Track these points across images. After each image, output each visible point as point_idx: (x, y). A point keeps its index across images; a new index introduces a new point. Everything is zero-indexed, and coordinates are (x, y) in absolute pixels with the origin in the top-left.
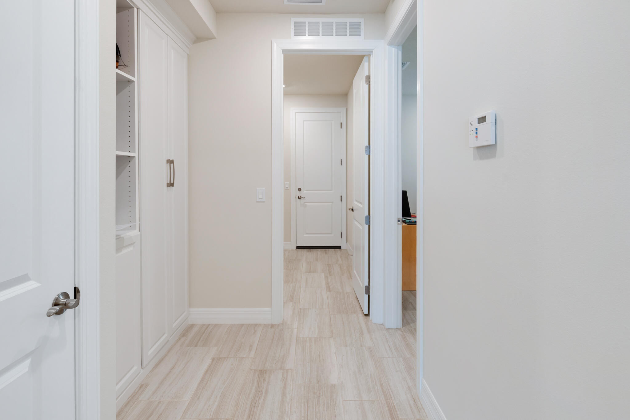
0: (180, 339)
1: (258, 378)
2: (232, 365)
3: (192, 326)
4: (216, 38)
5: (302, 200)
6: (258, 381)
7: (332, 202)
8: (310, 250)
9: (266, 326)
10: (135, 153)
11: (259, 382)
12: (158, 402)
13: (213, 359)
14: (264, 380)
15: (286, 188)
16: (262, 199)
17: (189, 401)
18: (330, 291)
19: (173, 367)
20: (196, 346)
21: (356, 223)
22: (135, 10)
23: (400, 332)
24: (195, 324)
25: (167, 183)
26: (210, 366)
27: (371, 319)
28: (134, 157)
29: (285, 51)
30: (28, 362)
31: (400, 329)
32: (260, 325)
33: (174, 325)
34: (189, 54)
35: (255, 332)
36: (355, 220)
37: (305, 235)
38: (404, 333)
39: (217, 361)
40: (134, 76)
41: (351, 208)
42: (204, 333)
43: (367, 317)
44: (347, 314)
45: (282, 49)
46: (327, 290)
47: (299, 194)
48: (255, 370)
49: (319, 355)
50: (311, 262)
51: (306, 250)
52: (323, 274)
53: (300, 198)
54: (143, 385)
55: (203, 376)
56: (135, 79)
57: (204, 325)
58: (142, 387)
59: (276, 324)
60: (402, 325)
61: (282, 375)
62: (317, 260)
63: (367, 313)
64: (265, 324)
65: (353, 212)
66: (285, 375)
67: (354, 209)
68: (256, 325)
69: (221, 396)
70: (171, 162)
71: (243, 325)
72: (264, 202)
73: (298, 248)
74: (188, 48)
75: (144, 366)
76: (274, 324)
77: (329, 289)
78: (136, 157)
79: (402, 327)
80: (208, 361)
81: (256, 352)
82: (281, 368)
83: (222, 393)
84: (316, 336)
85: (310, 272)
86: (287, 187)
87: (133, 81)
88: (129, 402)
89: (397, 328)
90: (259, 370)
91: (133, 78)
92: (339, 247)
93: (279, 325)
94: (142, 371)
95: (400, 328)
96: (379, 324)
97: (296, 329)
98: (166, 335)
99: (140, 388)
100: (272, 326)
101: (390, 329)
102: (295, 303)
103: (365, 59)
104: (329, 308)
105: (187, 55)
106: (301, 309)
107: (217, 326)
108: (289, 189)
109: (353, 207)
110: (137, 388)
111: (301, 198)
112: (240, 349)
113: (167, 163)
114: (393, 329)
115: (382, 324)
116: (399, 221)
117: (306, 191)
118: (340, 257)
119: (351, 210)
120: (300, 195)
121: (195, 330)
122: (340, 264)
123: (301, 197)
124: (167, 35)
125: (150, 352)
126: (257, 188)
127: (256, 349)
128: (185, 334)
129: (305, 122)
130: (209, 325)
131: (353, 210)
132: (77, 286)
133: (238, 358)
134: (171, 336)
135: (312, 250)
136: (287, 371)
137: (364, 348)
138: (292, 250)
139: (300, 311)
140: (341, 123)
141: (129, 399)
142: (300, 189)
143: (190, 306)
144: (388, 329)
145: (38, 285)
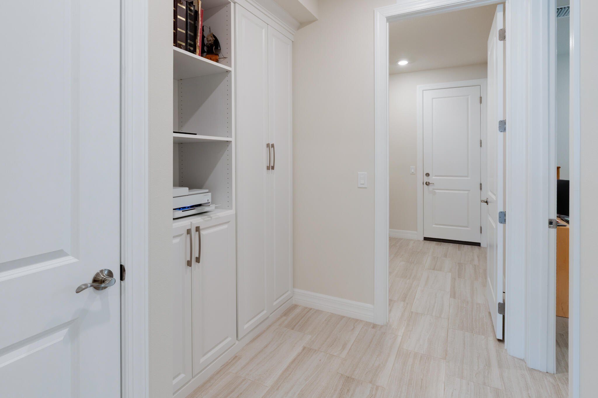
0: (281, 317)
1: (343, 385)
2: (320, 360)
3: (295, 306)
4: (318, 20)
5: (431, 187)
6: (341, 389)
7: (469, 191)
8: (440, 243)
9: (367, 324)
10: (232, 138)
11: (342, 391)
12: (243, 380)
13: (304, 348)
14: (348, 390)
15: (411, 173)
16: (364, 184)
17: (269, 388)
18: (454, 297)
19: (266, 346)
20: (293, 329)
21: (490, 219)
22: (232, 4)
23: (551, 380)
24: (298, 305)
25: (267, 166)
26: (299, 355)
27: (506, 347)
28: (231, 142)
29: (389, 19)
30: (65, 331)
31: (552, 375)
32: (361, 321)
33: (275, 304)
34: (293, 41)
35: (354, 328)
36: (490, 215)
37: (434, 226)
38: (560, 384)
39: (307, 351)
40: (230, 66)
41: (485, 199)
42: (304, 316)
43: (501, 344)
44: (472, 332)
45: (386, 17)
46: (451, 296)
47: (426, 179)
48: (341, 374)
49: (422, 380)
50: (438, 257)
51: (435, 242)
52: (450, 274)
53: (427, 184)
54: (237, 356)
55: (289, 364)
56: (232, 69)
57: (307, 308)
58: (236, 358)
59: (379, 325)
60: (557, 370)
61: (370, 390)
62: (446, 256)
63: (501, 338)
64: (366, 322)
65: (487, 204)
66: (374, 393)
67: (488, 200)
68: (357, 320)
69: (299, 394)
70: (271, 146)
71: (344, 317)
72: (366, 188)
73: (426, 239)
74: (293, 35)
75: (239, 339)
76: (377, 325)
77: (453, 295)
78: (232, 142)
79: (556, 374)
80: (299, 349)
81: (348, 353)
82: (371, 382)
83: (301, 391)
84: (424, 352)
85: (434, 269)
86: (413, 171)
87: (230, 71)
88: (221, 370)
89: (547, 372)
90: (347, 377)
91: (230, 68)
92: (478, 244)
93: (382, 327)
94: (237, 342)
95: (553, 373)
96: (517, 358)
97: (401, 337)
98: (265, 312)
99: (234, 359)
100: (374, 326)
101: (534, 370)
102: (407, 304)
103: (500, 8)
104: (449, 319)
105: (291, 41)
106: (412, 312)
107: (318, 312)
108: (415, 174)
109: (487, 199)
110: (231, 358)
111: (429, 185)
112: (333, 344)
113: (267, 147)
114: (540, 372)
115: (523, 360)
116: (551, 223)
117: (436, 176)
118: (478, 256)
119: (485, 202)
120: (428, 181)
121: (297, 311)
122: (475, 265)
123: (429, 183)
124: (267, 25)
125: (246, 327)
126: (359, 173)
127: (350, 349)
128: (286, 313)
129: (434, 100)
130: (311, 309)
131: (487, 202)
132: (123, 264)
133: (328, 354)
134: (271, 314)
135: (442, 243)
136: (377, 388)
137: (488, 388)
138: (419, 241)
139: (410, 315)
140: (481, 98)
141: (222, 367)
142: (428, 175)
143: (294, 287)
144: (532, 370)
145: (75, 260)
